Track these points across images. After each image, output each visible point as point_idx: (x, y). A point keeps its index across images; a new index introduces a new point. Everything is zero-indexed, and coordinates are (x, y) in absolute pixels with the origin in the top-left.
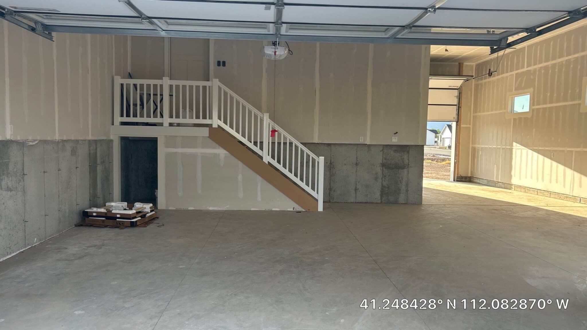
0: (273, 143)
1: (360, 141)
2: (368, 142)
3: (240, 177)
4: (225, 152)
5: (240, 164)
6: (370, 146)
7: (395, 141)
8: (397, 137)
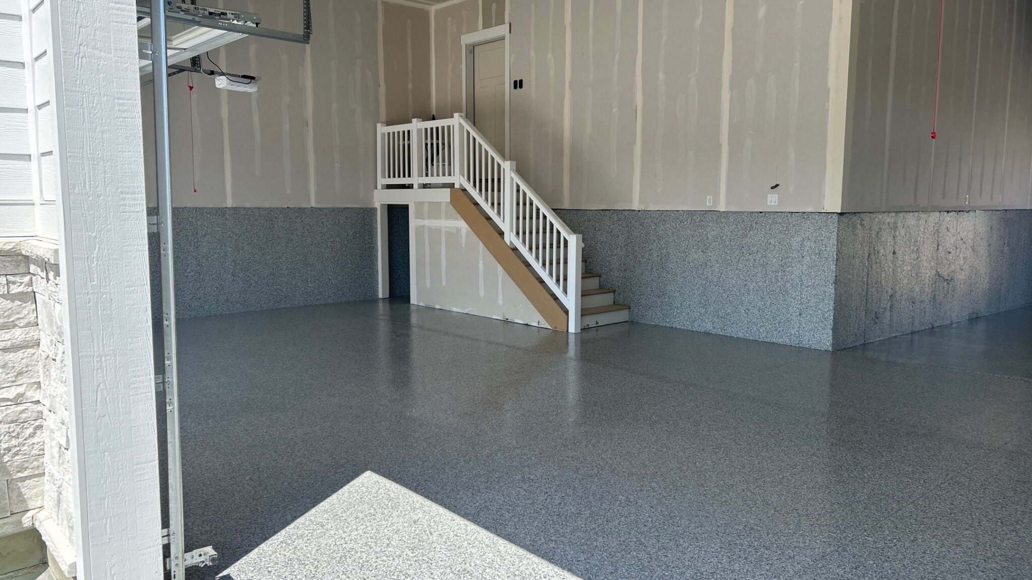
1: (708, 204)
2: (722, 207)
3: (481, 267)
4: (466, 225)
5: (481, 246)
6: (726, 214)
7: (773, 204)
8: (777, 195)
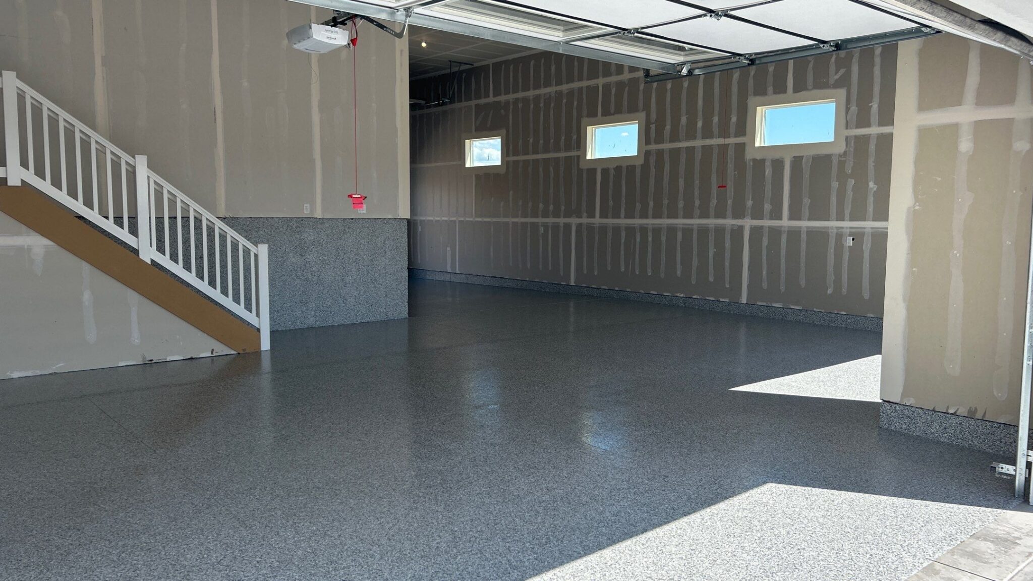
0: (160, 220)
1: (305, 212)
2: (318, 214)
3: (87, 296)
4: (46, 242)
5: (86, 267)
6: (322, 221)
7: (362, 212)
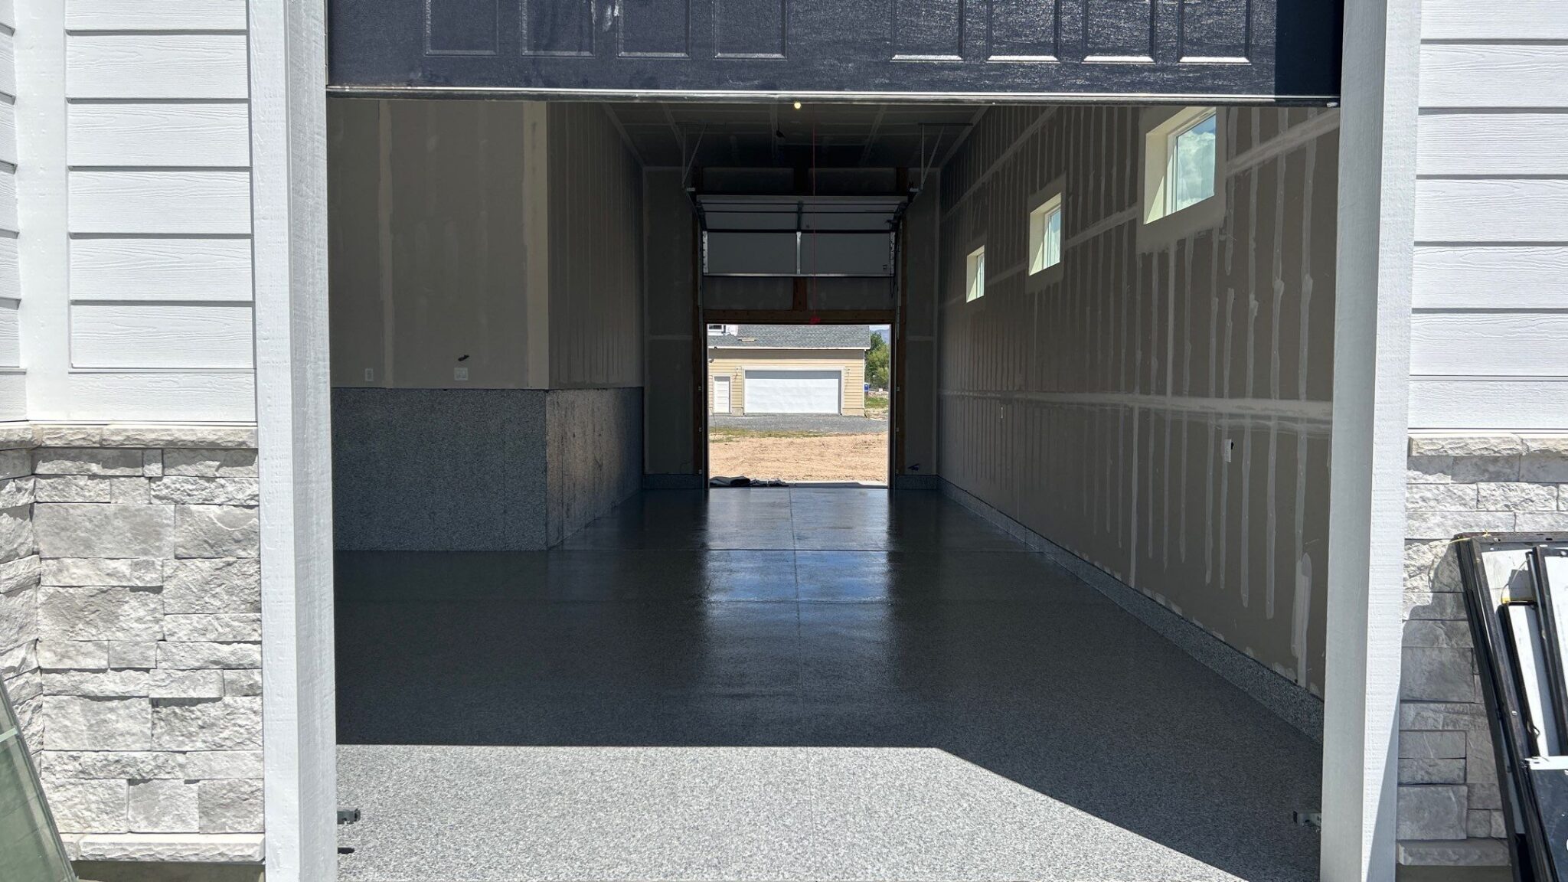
1: (366, 379)
2: (389, 382)
6: (395, 392)
7: (461, 379)
8: (466, 369)
